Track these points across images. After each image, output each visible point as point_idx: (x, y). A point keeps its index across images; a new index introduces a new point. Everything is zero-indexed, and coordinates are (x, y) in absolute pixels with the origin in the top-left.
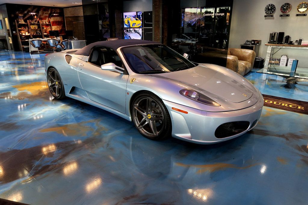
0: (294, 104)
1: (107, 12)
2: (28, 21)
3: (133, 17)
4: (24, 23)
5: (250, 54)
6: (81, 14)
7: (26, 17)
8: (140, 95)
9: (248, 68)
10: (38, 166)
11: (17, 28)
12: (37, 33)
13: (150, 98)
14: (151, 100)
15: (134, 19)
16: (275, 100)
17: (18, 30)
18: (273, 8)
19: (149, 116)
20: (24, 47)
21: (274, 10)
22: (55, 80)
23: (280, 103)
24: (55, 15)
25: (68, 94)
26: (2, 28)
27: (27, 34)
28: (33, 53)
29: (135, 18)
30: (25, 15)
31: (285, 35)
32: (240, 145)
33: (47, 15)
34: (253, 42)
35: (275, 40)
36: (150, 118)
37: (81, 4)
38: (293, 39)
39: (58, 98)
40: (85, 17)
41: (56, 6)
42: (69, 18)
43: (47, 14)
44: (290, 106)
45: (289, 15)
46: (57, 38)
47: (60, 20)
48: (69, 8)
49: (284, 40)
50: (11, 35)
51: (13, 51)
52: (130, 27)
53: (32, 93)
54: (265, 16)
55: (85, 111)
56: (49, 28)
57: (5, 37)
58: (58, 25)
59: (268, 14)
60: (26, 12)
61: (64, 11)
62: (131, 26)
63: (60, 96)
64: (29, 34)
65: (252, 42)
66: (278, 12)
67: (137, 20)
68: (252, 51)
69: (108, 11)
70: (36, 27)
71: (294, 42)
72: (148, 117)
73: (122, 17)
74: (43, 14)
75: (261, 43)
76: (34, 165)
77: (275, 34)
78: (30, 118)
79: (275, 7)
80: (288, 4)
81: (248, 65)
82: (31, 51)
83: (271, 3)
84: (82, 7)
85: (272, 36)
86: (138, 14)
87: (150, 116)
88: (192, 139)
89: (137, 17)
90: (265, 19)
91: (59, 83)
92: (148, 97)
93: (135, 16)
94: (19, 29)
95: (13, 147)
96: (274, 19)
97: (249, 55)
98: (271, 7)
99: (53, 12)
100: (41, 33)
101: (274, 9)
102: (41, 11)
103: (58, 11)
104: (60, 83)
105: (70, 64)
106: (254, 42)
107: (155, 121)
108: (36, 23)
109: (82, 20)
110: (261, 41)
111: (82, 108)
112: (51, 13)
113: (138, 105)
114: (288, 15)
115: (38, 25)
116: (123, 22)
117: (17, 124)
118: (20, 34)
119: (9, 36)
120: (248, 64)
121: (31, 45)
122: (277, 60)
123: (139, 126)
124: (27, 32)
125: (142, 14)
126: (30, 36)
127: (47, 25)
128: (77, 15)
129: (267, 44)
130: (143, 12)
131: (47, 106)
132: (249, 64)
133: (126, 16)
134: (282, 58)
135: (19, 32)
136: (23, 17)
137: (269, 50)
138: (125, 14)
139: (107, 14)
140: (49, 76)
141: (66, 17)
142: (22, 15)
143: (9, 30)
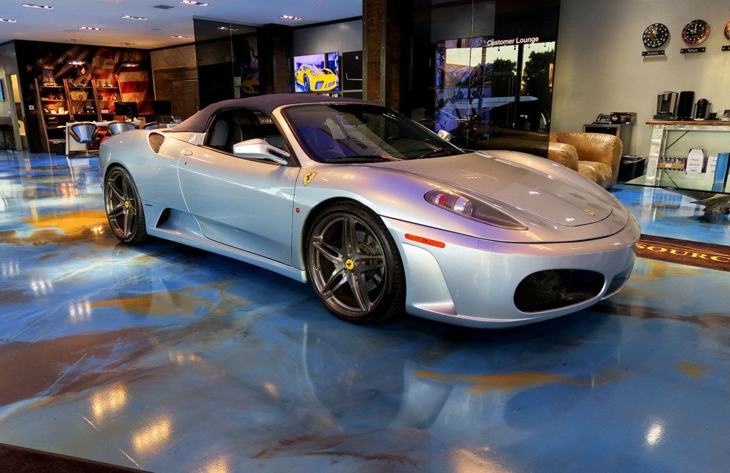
0: (724, 253)
1: (254, 56)
2: (65, 81)
3: (318, 66)
4: (55, 85)
5: (609, 144)
6: (193, 63)
7: (61, 73)
8: (327, 211)
9: (604, 179)
10: (73, 375)
11: (38, 96)
12: (85, 110)
13: (351, 216)
14: (354, 221)
15: (319, 71)
16: (673, 246)
17: (40, 103)
18: (664, 34)
19: (349, 265)
20: (55, 142)
21: (667, 38)
22: (123, 198)
23: (686, 253)
24: (129, 65)
25: (152, 228)
26: (4, 98)
27: (62, 112)
28: (75, 155)
29: (322, 67)
30: (58, 68)
31: (697, 98)
32: (582, 337)
33: (112, 67)
34: (615, 119)
35: (671, 111)
36: (351, 267)
37: (192, 38)
38: (718, 108)
39: (129, 240)
40: (202, 70)
41: (132, 46)
42: (164, 74)
43: (112, 64)
44: (714, 258)
45: (704, 48)
46: (133, 121)
47: (140, 80)
48: (165, 50)
49: (694, 110)
50: (24, 115)
51: (27, 152)
52: (309, 89)
53: (67, 233)
54: (645, 54)
55: (194, 267)
56: (115, 98)
57: (9, 119)
58: (136, 91)
59: (651, 47)
60: (61, 60)
61: (152, 57)
62: (313, 88)
63: (133, 237)
64: (66, 112)
65: (613, 118)
66: (676, 43)
67: (326, 72)
68: (613, 137)
69: (256, 54)
70: (84, 95)
71: (720, 114)
72: (347, 266)
73: (290, 69)
74: (101, 64)
75: (636, 121)
76: (63, 373)
77: (670, 95)
78: (58, 280)
79: (667, 32)
80: (700, 22)
81: (605, 172)
82: (70, 152)
83: (656, 21)
84: (194, 46)
85: (664, 101)
86: (330, 59)
87: (352, 263)
88: (456, 314)
89: (327, 65)
90: (645, 60)
91: (133, 203)
92: (346, 215)
93: (323, 62)
94: (43, 99)
95: (14, 337)
96: (665, 59)
97: (606, 148)
98: (658, 30)
99: (126, 59)
100: (95, 110)
101: (666, 35)
102: (98, 57)
103: (138, 58)
104: (135, 203)
105: (159, 154)
106: (619, 119)
107: (363, 275)
108: (84, 85)
109: (194, 77)
110: (635, 114)
111: (185, 261)
112: (121, 62)
113: (321, 237)
114: (702, 50)
115: (89, 90)
116: (292, 79)
117: (25, 293)
118: (44, 112)
119: (20, 117)
120: (604, 168)
121: (71, 137)
122: (679, 159)
123: (325, 291)
124: (61, 106)
125: (339, 57)
126: (67, 116)
127: (110, 92)
128: (181, 67)
129: (652, 120)
130: (341, 55)
131: (101, 256)
132: (606, 168)
133: (299, 65)
134: (690, 157)
135: (43, 107)
136: (55, 72)
137: (657, 134)
138: (297, 59)
139: (253, 59)
140: (110, 188)
141: (155, 71)
142: (52, 68)
143: (19, 104)
